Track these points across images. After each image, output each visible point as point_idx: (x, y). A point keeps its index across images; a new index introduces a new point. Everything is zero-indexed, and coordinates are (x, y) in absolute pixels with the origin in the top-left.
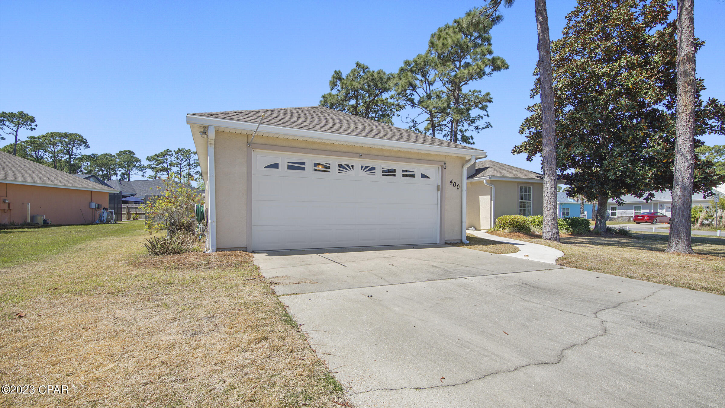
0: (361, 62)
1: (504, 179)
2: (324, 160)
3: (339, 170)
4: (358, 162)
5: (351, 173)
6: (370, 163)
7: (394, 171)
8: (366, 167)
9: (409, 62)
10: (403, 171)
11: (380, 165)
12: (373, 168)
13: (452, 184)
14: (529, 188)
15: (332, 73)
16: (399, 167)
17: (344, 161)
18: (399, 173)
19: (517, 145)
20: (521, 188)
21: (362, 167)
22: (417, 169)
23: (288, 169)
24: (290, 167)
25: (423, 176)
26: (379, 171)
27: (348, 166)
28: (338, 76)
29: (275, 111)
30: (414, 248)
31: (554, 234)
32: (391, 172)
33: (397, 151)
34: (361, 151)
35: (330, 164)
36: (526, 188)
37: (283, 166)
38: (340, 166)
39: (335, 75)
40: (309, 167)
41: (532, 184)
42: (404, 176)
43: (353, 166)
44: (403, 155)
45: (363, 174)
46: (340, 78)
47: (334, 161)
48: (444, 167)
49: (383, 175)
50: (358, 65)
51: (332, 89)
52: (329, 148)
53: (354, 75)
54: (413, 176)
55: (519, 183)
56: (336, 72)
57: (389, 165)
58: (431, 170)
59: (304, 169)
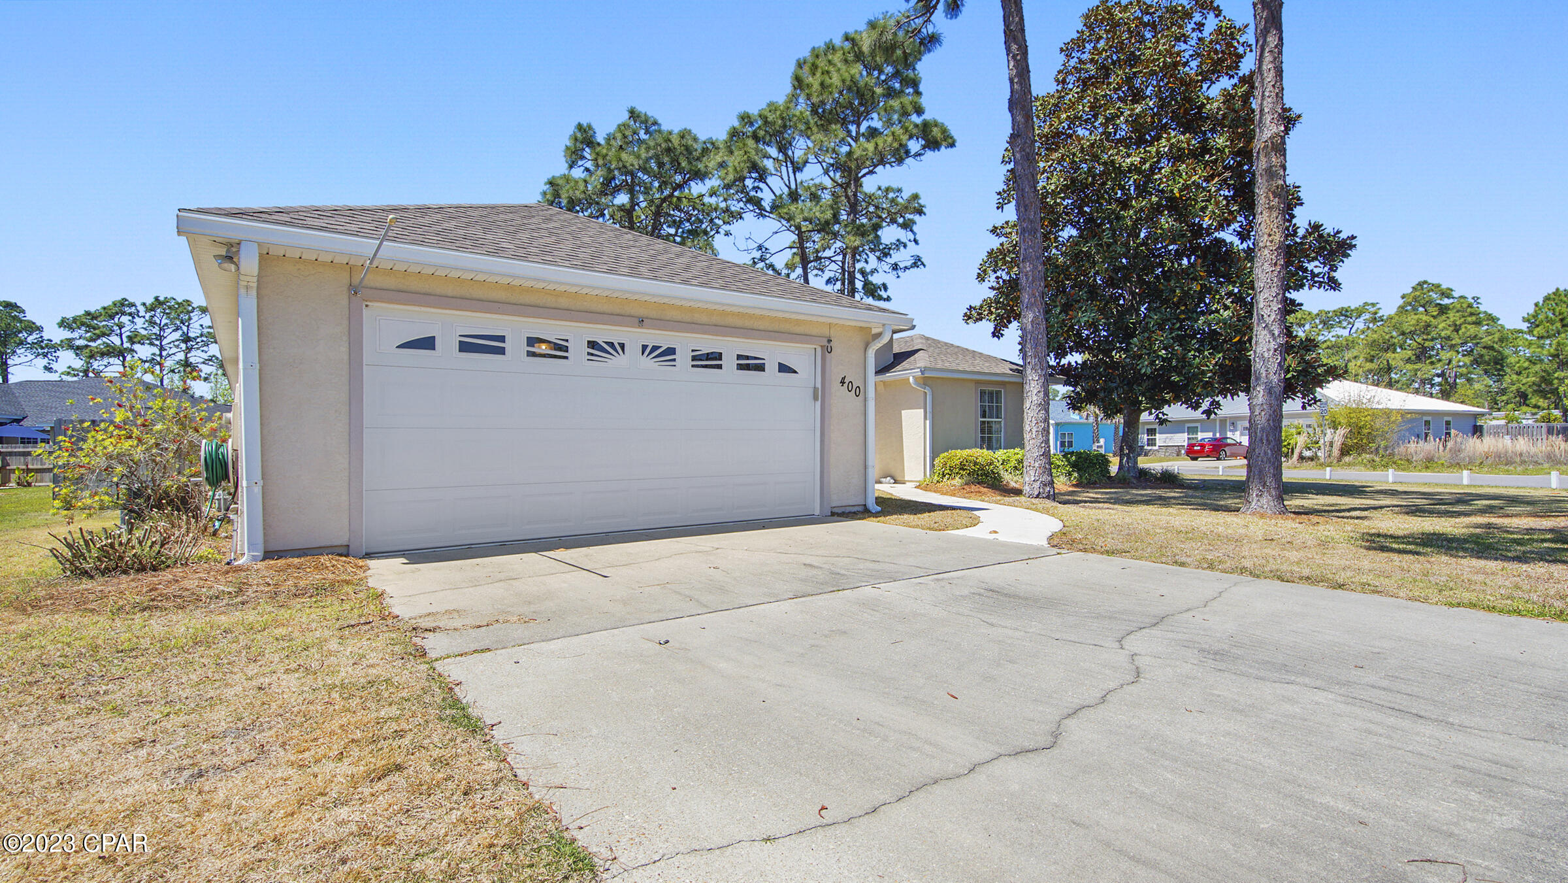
0: (641, 108)
1: (949, 375)
2: (551, 329)
3: (589, 354)
4: (634, 337)
5: (618, 361)
6: (664, 339)
7: (719, 356)
8: (655, 348)
9: (749, 117)
10: (739, 357)
11: (686, 343)
12: (671, 351)
13: (846, 385)
14: (998, 393)
15: (571, 129)
16: (730, 347)
17: (602, 333)
18: (729, 362)
19: (973, 305)
20: (983, 393)
21: (644, 347)
22: (770, 352)
23: (460, 351)
24: (465, 347)
25: (783, 368)
26: (683, 357)
27: (611, 345)
28: (584, 138)
29: (424, 210)
30: (764, 528)
31: (1045, 485)
32: (711, 360)
33: (724, 314)
34: (641, 312)
35: (567, 341)
36: (991, 393)
37: (447, 344)
38: (592, 344)
39: (579, 135)
40: (515, 346)
41: (1003, 384)
42: (741, 367)
43: (622, 346)
44: (739, 322)
45: (648, 363)
46: (590, 142)
47: (577, 334)
48: (828, 349)
49: (693, 366)
50: (633, 114)
51: (571, 167)
52: (564, 302)
53: (625, 137)
54: (761, 368)
55: (978, 382)
56: (580, 127)
57: (708, 344)
58: (800, 356)
59: (502, 351)
